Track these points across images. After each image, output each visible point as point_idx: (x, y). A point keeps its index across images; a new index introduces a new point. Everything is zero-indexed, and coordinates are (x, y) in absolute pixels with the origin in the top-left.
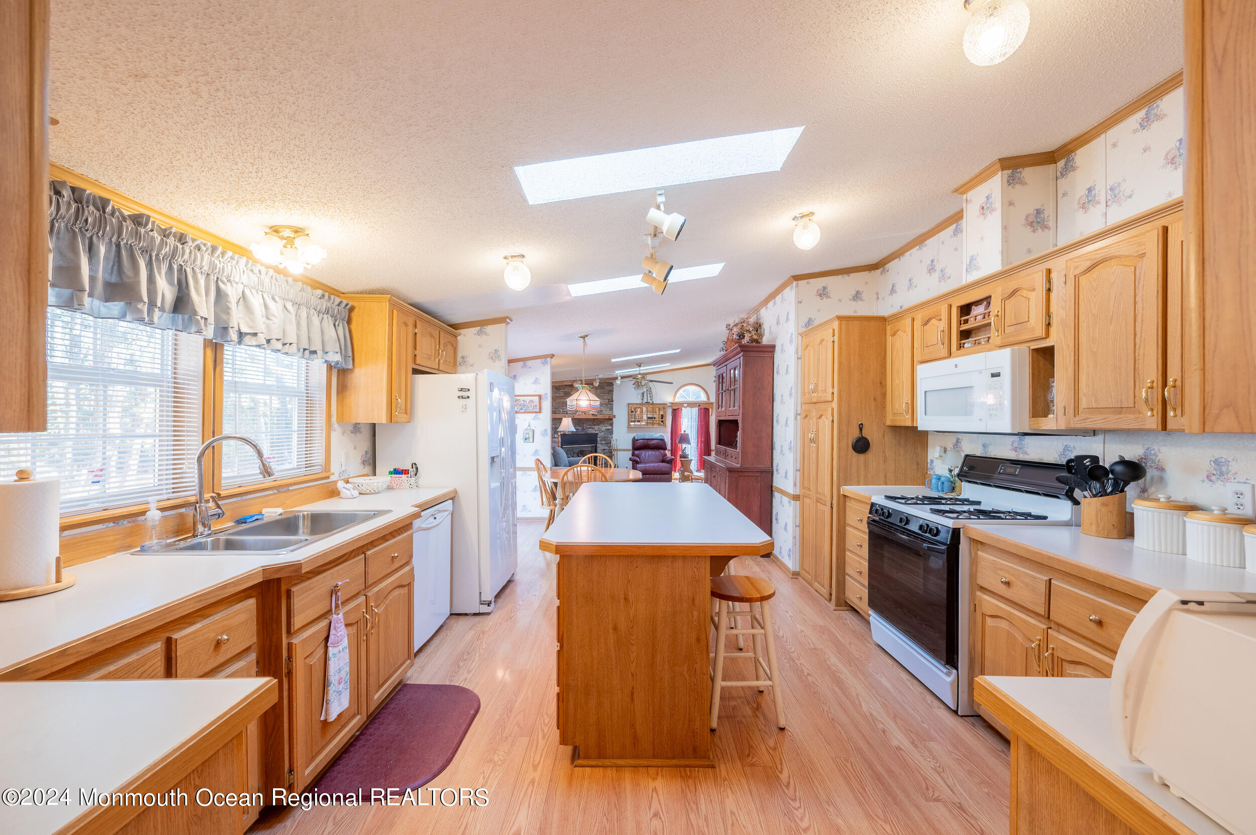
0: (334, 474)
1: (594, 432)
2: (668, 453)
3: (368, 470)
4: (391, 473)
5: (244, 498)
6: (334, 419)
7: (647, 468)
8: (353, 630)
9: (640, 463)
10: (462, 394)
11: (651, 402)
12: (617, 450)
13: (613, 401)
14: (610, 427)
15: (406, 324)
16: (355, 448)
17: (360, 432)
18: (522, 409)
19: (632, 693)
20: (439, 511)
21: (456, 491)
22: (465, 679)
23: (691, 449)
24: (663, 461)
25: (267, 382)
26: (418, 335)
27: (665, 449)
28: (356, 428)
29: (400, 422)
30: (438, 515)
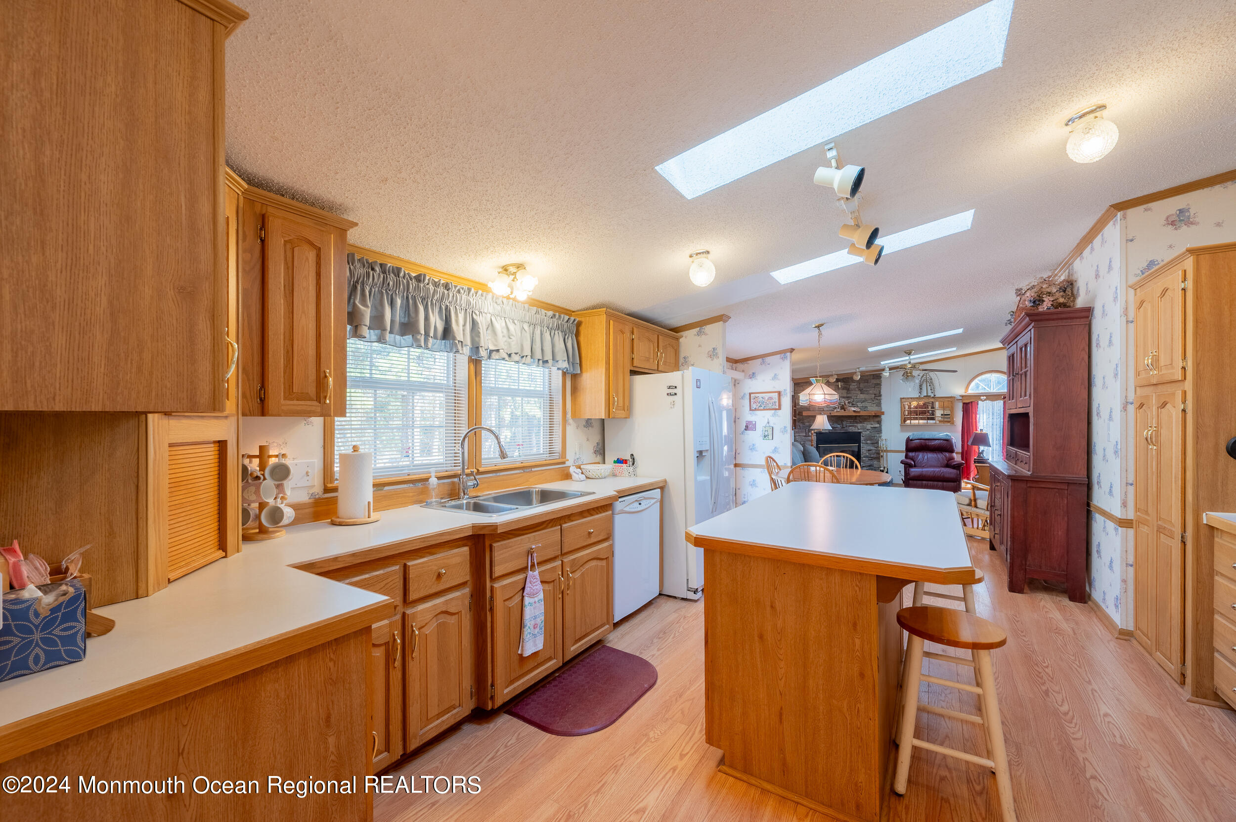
0: (568, 460)
1: (857, 430)
2: (957, 458)
3: (599, 458)
4: (615, 462)
5: (498, 474)
6: (569, 415)
7: (924, 473)
8: (549, 587)
9: (915, 466)
10: (670, 391)
11: (932, 396)
12: (887, 451)
13: (880, 396)
14: (877, 425)
15: (622, 332)
16: (588, 440)
17: (592, 427)
18: (761, 406)
19: (781, 715)
20: (645, 498)
21: (665, 481)
22: (653, 655)
23: (993, 453)
24: (947, 466)
25: (520, 388)
26: (635, 340)
27: (951, 451)
28: (589, 423)
29: (618, 418)
30: (644, 501)
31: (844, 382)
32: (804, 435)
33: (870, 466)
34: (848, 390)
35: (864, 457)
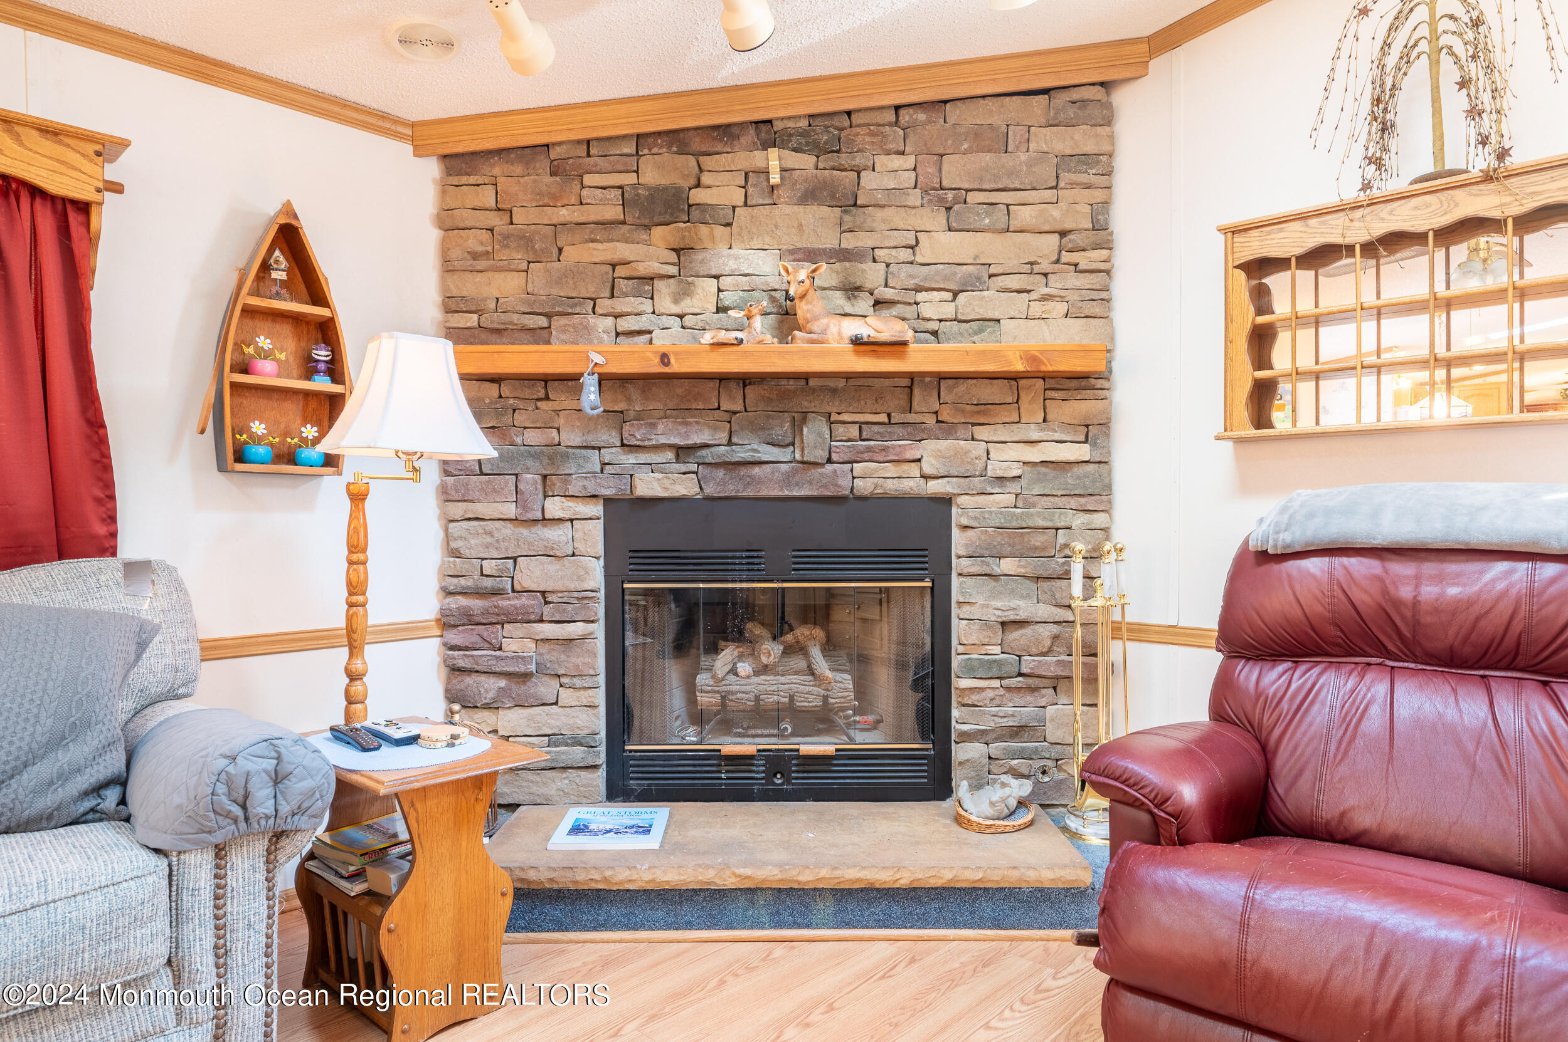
12: (1141, 633)
13: (1107, 245)
31: (819, 150)
32: (510, 510)
33: (1017, 732)
34: (850, 203)
35: (970, 670)
